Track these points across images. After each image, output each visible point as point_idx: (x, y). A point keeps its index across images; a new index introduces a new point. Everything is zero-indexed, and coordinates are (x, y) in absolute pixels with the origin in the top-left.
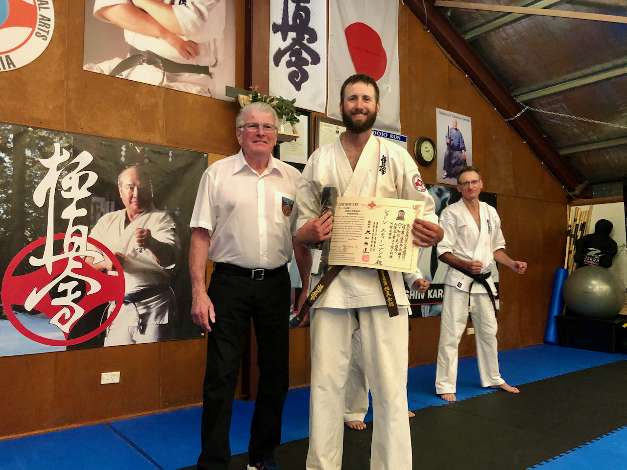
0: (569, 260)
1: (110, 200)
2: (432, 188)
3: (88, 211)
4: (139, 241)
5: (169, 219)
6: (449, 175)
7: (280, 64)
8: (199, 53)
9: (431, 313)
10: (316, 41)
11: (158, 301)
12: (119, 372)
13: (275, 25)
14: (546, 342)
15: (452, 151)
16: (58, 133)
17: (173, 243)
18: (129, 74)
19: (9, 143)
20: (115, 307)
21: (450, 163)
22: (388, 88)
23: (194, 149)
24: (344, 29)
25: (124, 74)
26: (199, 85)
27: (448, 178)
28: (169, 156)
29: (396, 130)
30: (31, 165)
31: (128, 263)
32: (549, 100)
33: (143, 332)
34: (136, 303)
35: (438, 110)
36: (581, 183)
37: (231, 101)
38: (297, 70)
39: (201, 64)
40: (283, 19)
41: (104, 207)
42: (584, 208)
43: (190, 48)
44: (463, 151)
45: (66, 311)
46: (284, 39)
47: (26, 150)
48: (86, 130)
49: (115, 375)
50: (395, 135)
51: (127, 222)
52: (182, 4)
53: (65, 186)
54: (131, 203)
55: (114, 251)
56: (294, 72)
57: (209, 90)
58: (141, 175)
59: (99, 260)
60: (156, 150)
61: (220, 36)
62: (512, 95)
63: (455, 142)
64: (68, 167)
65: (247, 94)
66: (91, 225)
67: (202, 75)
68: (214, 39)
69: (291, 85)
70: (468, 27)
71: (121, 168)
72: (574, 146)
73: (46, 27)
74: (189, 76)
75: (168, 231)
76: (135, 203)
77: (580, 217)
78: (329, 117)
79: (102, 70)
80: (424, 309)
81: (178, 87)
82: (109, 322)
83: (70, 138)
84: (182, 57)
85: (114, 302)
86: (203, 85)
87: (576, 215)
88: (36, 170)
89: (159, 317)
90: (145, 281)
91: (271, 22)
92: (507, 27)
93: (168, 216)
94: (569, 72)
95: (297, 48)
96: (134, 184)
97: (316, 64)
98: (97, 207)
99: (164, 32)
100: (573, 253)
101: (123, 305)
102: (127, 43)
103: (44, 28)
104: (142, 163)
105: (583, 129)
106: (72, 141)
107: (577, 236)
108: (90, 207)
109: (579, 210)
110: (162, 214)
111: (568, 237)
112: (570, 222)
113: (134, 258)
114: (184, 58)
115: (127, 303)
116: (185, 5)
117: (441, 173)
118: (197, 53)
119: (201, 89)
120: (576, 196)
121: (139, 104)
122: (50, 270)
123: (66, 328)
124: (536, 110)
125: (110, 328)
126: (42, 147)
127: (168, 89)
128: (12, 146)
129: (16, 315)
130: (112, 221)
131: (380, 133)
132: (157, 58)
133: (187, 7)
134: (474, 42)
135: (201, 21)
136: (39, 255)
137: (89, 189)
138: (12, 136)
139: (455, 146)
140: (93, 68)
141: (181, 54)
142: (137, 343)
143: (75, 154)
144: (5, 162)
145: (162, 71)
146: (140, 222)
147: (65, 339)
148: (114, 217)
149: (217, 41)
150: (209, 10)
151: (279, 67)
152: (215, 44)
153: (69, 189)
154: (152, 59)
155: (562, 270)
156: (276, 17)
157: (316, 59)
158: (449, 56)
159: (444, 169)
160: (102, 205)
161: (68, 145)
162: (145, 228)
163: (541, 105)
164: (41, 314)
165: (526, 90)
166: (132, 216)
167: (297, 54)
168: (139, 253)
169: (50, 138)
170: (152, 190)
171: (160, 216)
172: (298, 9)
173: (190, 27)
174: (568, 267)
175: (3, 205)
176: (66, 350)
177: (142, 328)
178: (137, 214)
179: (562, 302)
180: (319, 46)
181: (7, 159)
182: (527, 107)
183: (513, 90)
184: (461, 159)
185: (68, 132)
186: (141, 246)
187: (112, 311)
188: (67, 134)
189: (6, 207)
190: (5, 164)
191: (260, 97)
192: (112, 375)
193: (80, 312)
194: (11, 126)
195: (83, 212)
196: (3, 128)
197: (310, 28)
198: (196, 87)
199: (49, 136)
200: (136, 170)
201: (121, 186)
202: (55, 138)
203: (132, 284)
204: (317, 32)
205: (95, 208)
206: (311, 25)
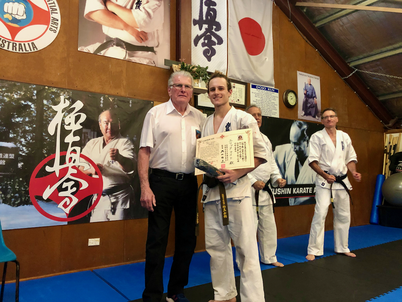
0: (386, 170)
1: (94, 131)
2: (295, 122)
3: (81, 138)
4: (112, 157)
5: (130, 142)
6: (306, 114)
7: (198, 45)
8: (148, 39)
9: (295, 203)
10: (220, 30)
11: (123, 194)
12: (99, 239)
13: (194, 20)
14: (372, 223)
15: (307, 99)
16: (63, 89)
17: (133, 157)
18: (105, 52)
19: (34, 96)
20: (97, 197)
21: (306, 106)
22: (266, 59)
23: (145, 99)
24: (238, 21)
25: (102, 53)
26: (148, 59)
27: (305, 116)
28: (130, 103)
29: (272, 85)
30: (47, 109)
31: (105, 170)
32: (371, 65)
33: (114, 213)
34: (110, 195)
35: (298, 72)
36: (393, 119)
37: (167, 68)
38: (208, 48)
39: (149, 46)
40: (199, 17)
41: (90, 135)
42: (395, 135)
43: (142, 36)
44: (315, 98)
45: (67, 200)
46: (201, 29)
47: (44, 100)
48: (79, 88)
49: (97, 240)
50: (271, 88)
51: (104, 144)
52: (138, 8)
53: (67, 123)
54: (106, 132)
55: (96, 163)
56: (206, 50)
57: (154, 62)
58: (113, 115)
59: (87, 168)
60: (122, 99)
61: (160, 28)
62: (347, 62)
63: (310, 93)
64: (69, 110)
65: (177, 64)
66: (82, 147)
67: (150, 52)
68: (157, 30)
69: (205, 58)
70: (317, 18)
71: (100, 111)
72: (389, 94)
73: (56, 25)
74: (142, 53)
75: (129, 150)
76: (109, 133)
77: (393, 140)
78: (229, 78)
79: (89, 51)
80: (291, 200)
81: (135, 60)
82: (93, 207)
83: (70, 93)
84: (137, 41)
85: (96, 194)
86: (151, 59)
87: (390, 139)
88: (50, 112)
89: (124, 204)
90: (115, 182)
91: (192, 18)
92: (343, 18)
93: (129, 140)
94: (384, 46)
95: (208, 35)
96: (108, 121)
97: (220, 45)
98: (86, 135)
99: (126, 26)
100: (389, 164)
101: (102, 196)
102: (104, 33)
103: (54, 26)
104: (113, 108)
105: (394, 84)
106: (71, 95)
107: (391, 153)
108: (82, 135)
109: (392, 137)
110: (126, 140)
111: (385, 154)
112: (386, 144)
113: (109, 167)
114: (138, 42)
115: (104, 195)
116: (139, 9)
117: (301, 113)
118: (146, 39)
119: (149, 61)
120: (390, 127)
121: (111, 71)
122: (57, 174)
123: (67, 210)
124: (363, 71)
125: (94, 211)
126: (53, 98)
127: (129, 61)
128: (36, 98)
129: (38, 202)
130: (95, 144)
131: (261, 87)
132: (122, 42)
133: (141, 10)
134: (322, 28)
135: (149, 19)
136: (51, 165)
137: (81, 124)
138: (35, 92)
139: (309, 96)
140: (83, 50)
141: (137, 40)
142: (110, 220)
143: (73, 102)
144: (32, 108)
145: (125, 50)
146: (111, 144)
147: (67, 218)
148: (96, 142)
149: (159, 32)
150: (154, 12)
151: (197, 46)
152: (157, 33)
153: (69, 124)
154: (119, 43)
155: (381, 176)
156: (195, 15)
157: (220, 41)
158: (305, 37)
159: (303, 110)
160: (89, 133)
161: (68, 97)
162: (115, 148)
163: (366, 68)
164: (52, 202)
165: (356, 58)
166: (107, 141)
167: (208, 38)
168: (112, 164)
169: (58, 93)
170: (119, 125)
171: (124, 141)
172: (209, 10)
173: (142, 22)
174: (385, 173)
175: (30, 134)
176: (67, 224)
177: (114, 211)
178: (110, 140)
179: (381, 197)
180: (222, 33)
181: (33, 106)
182: (357, 70)
183: (347, 59)
184: (314, 103)
185: (68, 89)
186: (113, 159)
187: (95, 200)
188: (68, 90)
189: (32, 135)
190: (31, 109)
191: (186, 66)
192: (95, 240)
193: (75, 200)
194: (35, 86)
195: (77, 138)
196: (30, 87)
197: (216, 22)
198: (146, 60)
199: (57, 91)
200: (110, 112)
201: (101, 122)
202: (61, 93)
203: (107, 183)
204: (221, 24)
205: (85, 136)
206: (216, 20)
